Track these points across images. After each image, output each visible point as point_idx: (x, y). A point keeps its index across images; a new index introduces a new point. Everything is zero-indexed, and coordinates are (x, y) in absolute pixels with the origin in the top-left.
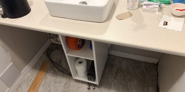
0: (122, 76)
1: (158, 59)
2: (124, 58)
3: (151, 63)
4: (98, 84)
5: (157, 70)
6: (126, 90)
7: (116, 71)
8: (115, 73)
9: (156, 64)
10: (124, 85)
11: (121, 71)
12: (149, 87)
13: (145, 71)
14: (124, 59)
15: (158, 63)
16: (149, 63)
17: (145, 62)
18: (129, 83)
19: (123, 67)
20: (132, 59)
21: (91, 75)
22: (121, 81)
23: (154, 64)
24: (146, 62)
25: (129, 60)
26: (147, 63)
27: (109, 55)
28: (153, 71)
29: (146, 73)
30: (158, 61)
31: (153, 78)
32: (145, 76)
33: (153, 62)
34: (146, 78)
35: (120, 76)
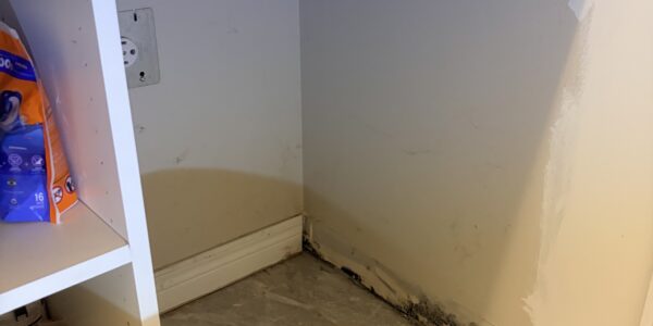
1: (300, 217)
3: (282, 262)
5: (327, 266)
9: (300, 249)
13: (295, 303)
15: (305, 243)
16: (272, 267)
17: (253, 275)
20: (192, 302)
23: (291, 257)
24: (259, 272)
26: (264, 270)
28: (320, 278)
29: (308, 307)
30: (300, 230)
31: (352, 299)
32: (320, 315)
33: (287, 248)
34: (334, 321)
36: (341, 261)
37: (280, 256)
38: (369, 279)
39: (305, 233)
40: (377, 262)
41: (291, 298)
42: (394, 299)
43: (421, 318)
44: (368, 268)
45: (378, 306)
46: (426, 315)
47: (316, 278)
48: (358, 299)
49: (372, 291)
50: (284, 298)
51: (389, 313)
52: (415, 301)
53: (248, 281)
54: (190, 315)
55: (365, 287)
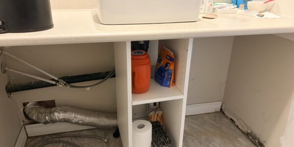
0: (195, 140)
1: (221, 102)
3: (213, 113)
5: (226, 117)
9: (219, 110)
13: (215, 124)
15: (221, 109)
16: (210, 113)
17: (205, 114)
18: (211, 145)
23: (216, 112)
26: (208, 113)
28: (223, 119)
29: (218, 125)
30: (220, 105)
31: (231, 127)
32: (221, 128)
33: (215, 109)
34: (224, 131)
35: (192, 141)
36: (230, 116)
37: (214, 111)
38: (237, 123)
39: (222, 106)
40: (240, 119)
41: (214, 122)
42: (243, 130)
43: (250, 137)
44: (238, 120)
45: (238, 131)
46: (252, 136)
48: (233, 127)
49: (237, 126)
50: (212, 122)
51: (241, 133)
52: (249, 132)
53: (203, 115)
55: (236, 125)
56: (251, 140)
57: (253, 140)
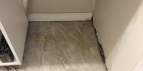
0: (54, 45)
2: (51, 22)
3: (85, 21)
4: (20, 64)
5: (93, 26)
6: (63, 60)
7: (45, 40)
8: (44, 43)
9: (91, 20)
10: (59, 55)
11: (50, 39)
12: (90, 48)
13: (80, 31)
14: (52, 24)
16: (82, 21)
17: (77, 21)
18: (64, 51)
19: (53, 33)
20: (62, 21)
21: (4, 52)
22: (54, 51)
23: (88, 21)
24: (79, 21)
25: (58, 23)
26: (80, 21)
27: (29, 22)
28: (90, 28)
29: (81, 33)
31: (92, 36)
32: (82, 36)
33: (87, 18)
34: (84, 39)
35: (51, 44)
36: (95, 27)
37: (85, 19)
40: (99, 32)
41: (80, 30)
42: (99, 41)
47: (89, 28)
48: (93, 37)
49: (97, 37)
50: (79, 29)
51: (96, 43)
53: (75, 22)
54: (60, 24)
55: (96, 35)
56: (100, 51)
57: (101, 51)
